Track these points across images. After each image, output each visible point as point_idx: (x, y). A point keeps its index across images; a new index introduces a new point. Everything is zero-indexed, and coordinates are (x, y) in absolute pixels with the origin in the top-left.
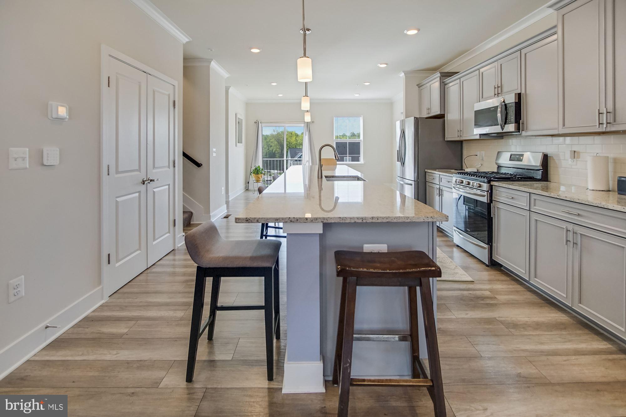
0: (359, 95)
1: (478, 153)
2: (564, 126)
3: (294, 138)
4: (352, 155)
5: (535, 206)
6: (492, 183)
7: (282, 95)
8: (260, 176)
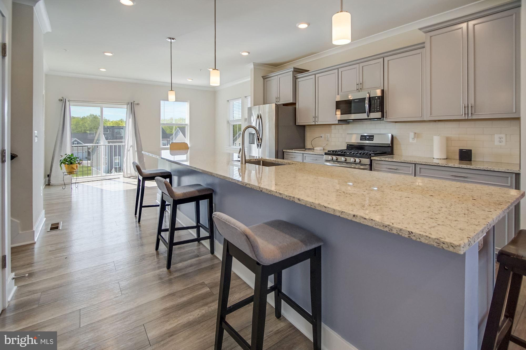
0: (191, 80)
1: (323, 135)
2: (431, 115)
4: (166, 138)
5: (420, 173)
6: (372, 158)
7: (105, 70)
8: (74, 166)
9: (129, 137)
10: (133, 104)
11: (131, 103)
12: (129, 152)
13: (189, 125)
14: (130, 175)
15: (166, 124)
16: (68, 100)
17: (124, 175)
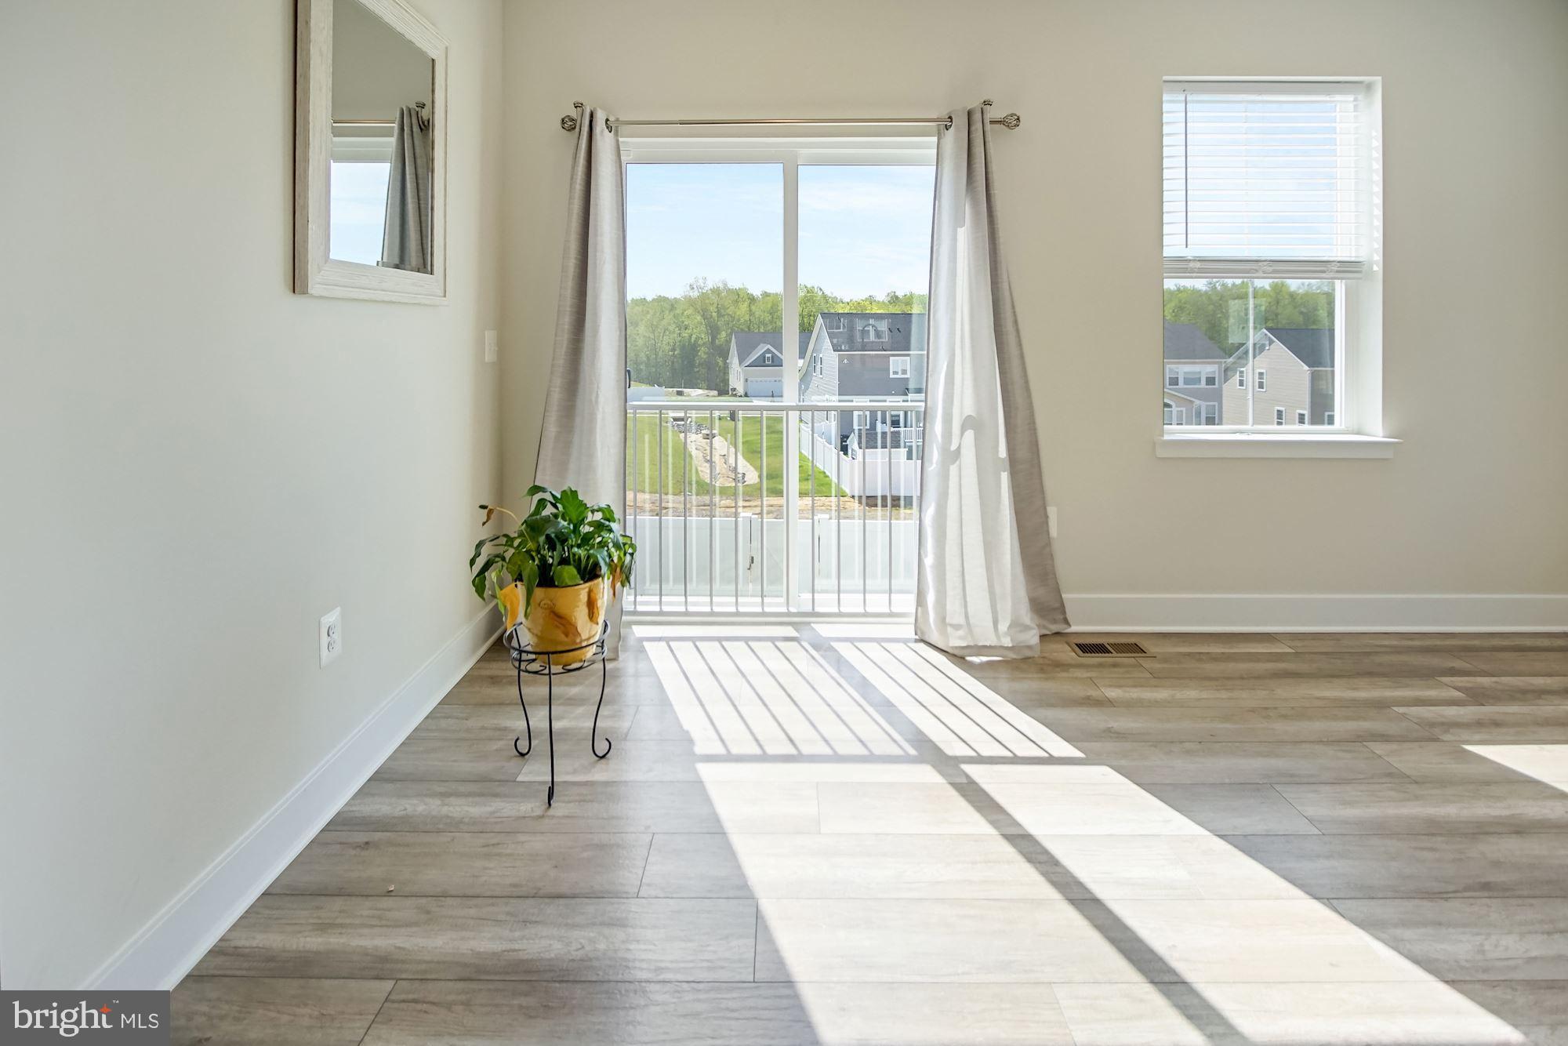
3: (744, 307)
9: (958, 351)
10: (977, 116)
11: (970, 114)
12: (953, 469)
13: (1378, 268)
14: (961, 633)
15: (1198, 265)
16: (607, 120)
17: (919, 621)
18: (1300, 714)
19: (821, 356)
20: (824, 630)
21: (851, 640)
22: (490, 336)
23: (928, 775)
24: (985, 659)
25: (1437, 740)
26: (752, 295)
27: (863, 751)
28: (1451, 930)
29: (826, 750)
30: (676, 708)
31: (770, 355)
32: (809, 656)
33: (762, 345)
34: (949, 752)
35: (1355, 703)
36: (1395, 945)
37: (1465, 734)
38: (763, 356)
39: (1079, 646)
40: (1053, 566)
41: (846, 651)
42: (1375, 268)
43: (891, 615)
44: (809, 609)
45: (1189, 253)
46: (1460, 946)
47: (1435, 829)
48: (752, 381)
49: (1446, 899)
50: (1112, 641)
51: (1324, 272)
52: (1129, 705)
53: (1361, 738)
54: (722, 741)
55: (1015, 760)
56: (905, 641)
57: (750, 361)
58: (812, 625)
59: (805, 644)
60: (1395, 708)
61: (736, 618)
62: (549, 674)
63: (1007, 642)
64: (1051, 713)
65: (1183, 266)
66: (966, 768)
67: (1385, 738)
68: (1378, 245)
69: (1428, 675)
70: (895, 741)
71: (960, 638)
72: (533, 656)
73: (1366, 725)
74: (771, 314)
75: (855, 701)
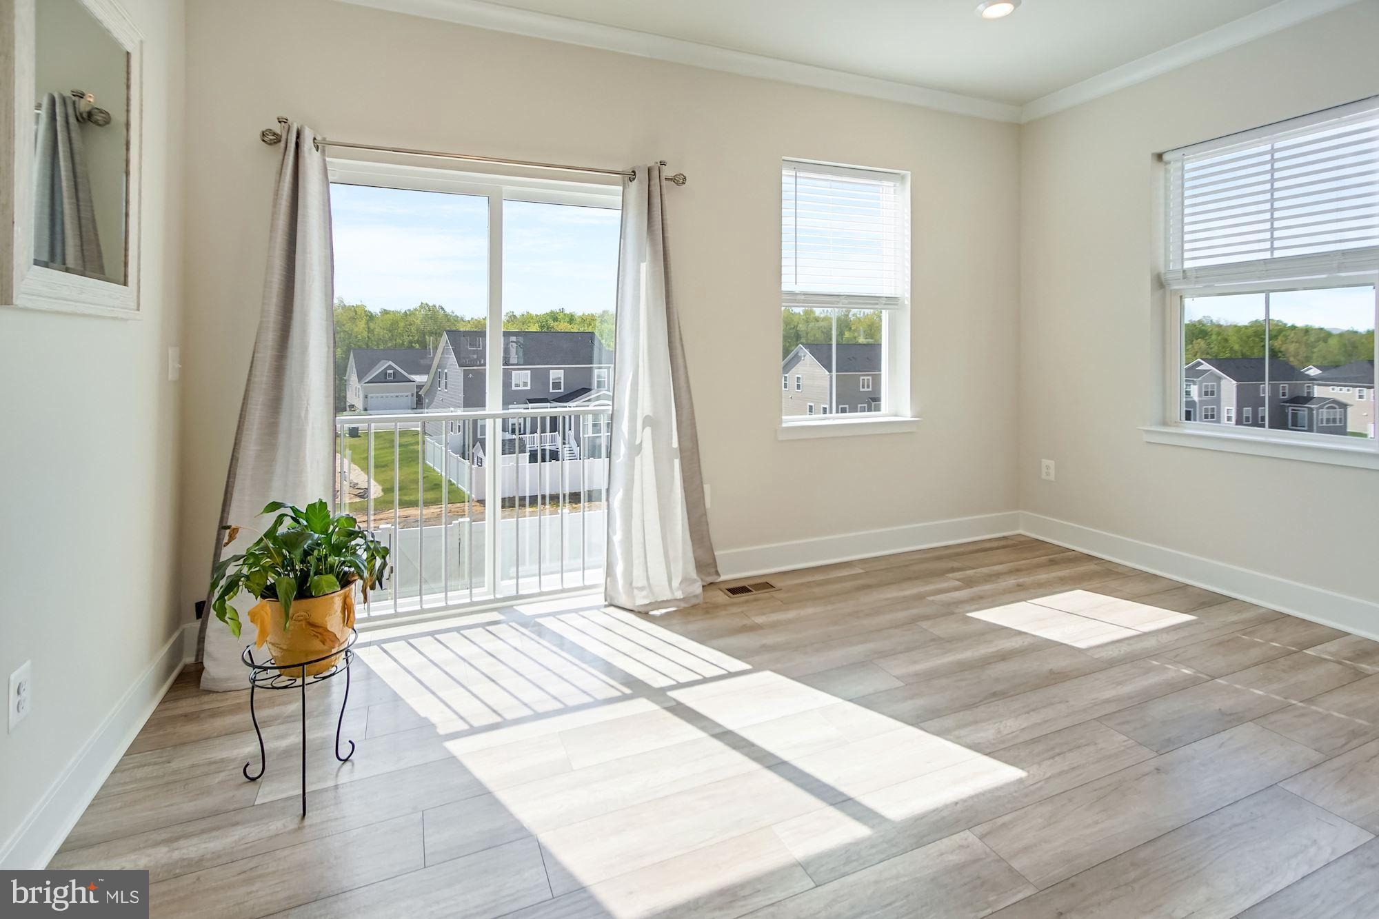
3: (362, 324)
9: (641, 363)
10: (655, 173)
11: (649, 170)
13: (907, 302)
14: (644, 593)
15: (803, 297)
16: (315, 139)
17: (608, 589)
18: (876, 611)
19: (446, 371)
20: (527, 610)
21: (554, 614)
22: (173, 352)
23: (643, 705)
24: (663, 611)
25: (953, 613)
26: (370, 312)
27: (559, 706)
28: (983, 724)
29: (527, 712)
30: (409, 701)
31: (392, 371)
32: (519, 634)
33: (383, 361)
34: (656, 685)
35: (905, 599)
36: (958, 741)
37: (967, 607)
38: (384, 373)
39: (729, 590)
40: (708, 531)
41: (550, 624)
42: (906, 302)
43: (585, 588)
44: (513, 593)
45: (797, 289)
46: (987, 733)
47: (963, 667)
48: (372, 397)
49: (977, 707)
50: (751, 582)
51: (877, 304)
52: (773, 626)
53: (914, 620)
54: (462, 718)
55: (705, 680)
56: (598, 608)
57: (370, 378)
58: (515, 607)
59: (513, 624)
60: (928, 598)
61: (447, 611)
62: (303, 686)
63: (679, 595)
64: (722, 642)
65: (793, 297)
66: (671, 694)
67: (927, 618)
68: (908, 287)
69: (942, 573)
70: (612, 687)
71: (645, 597)
72: (277, 672)
73: (914, 611)
74: (390, 332)
75: (571, 662)
